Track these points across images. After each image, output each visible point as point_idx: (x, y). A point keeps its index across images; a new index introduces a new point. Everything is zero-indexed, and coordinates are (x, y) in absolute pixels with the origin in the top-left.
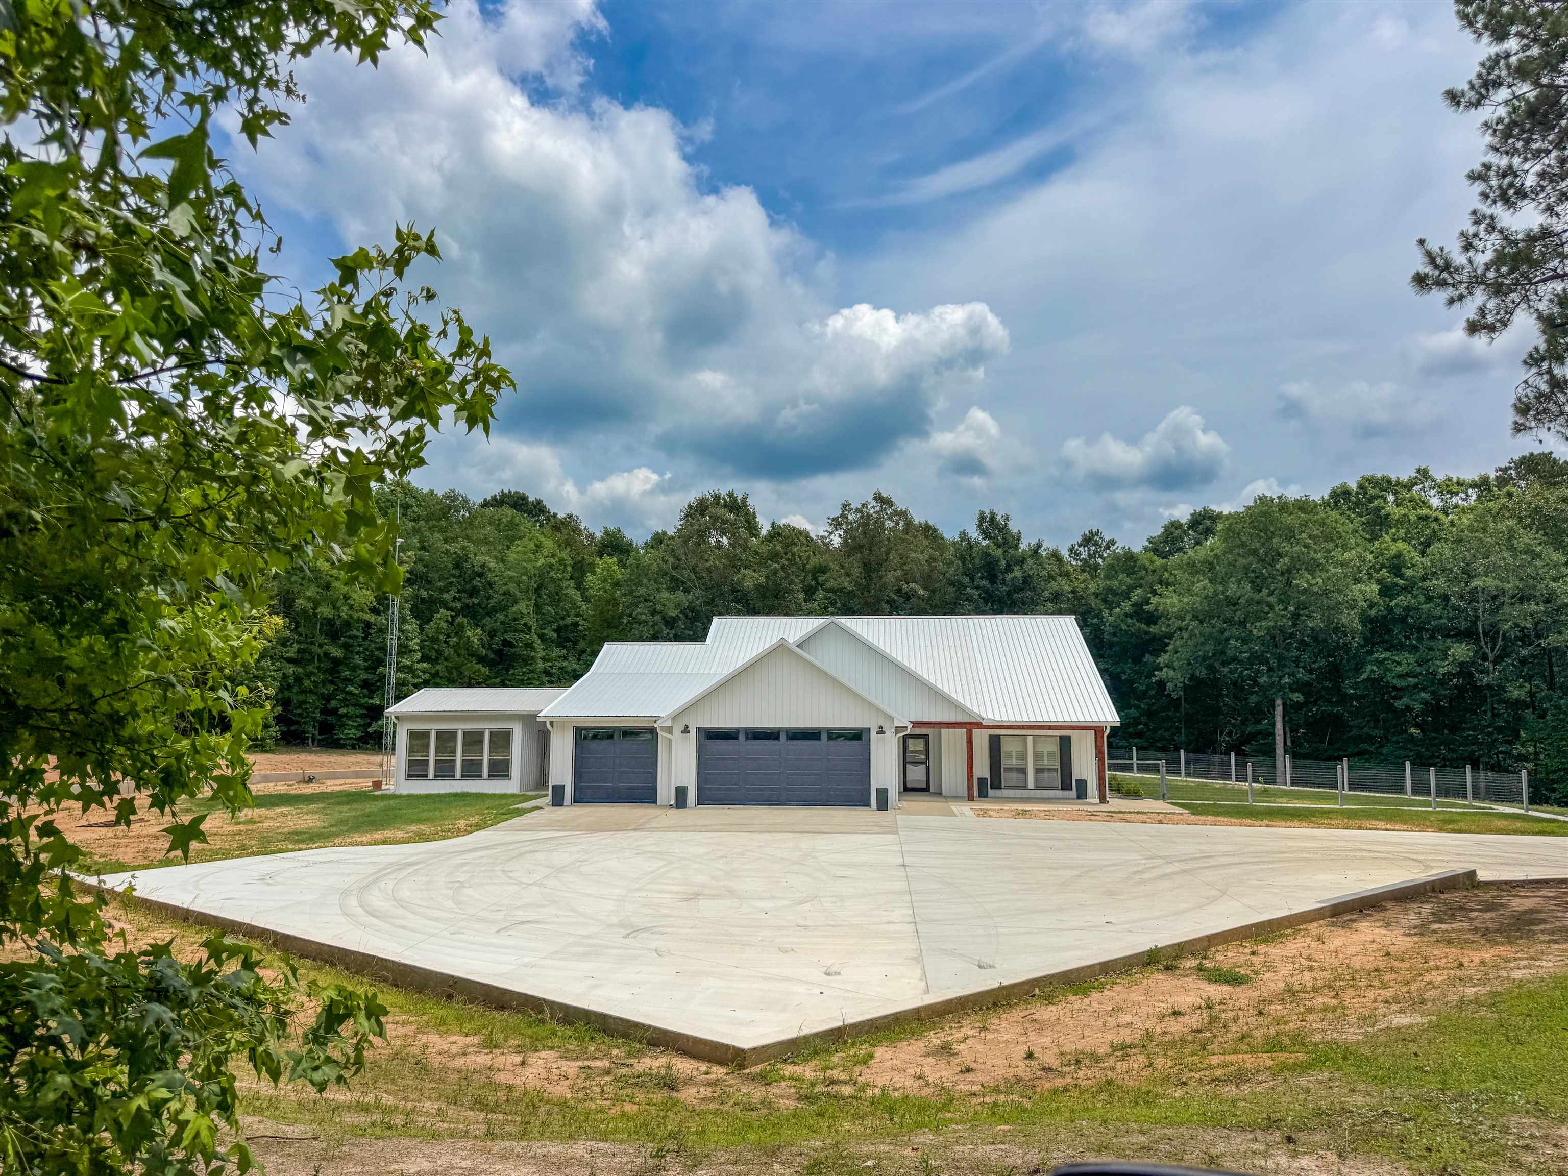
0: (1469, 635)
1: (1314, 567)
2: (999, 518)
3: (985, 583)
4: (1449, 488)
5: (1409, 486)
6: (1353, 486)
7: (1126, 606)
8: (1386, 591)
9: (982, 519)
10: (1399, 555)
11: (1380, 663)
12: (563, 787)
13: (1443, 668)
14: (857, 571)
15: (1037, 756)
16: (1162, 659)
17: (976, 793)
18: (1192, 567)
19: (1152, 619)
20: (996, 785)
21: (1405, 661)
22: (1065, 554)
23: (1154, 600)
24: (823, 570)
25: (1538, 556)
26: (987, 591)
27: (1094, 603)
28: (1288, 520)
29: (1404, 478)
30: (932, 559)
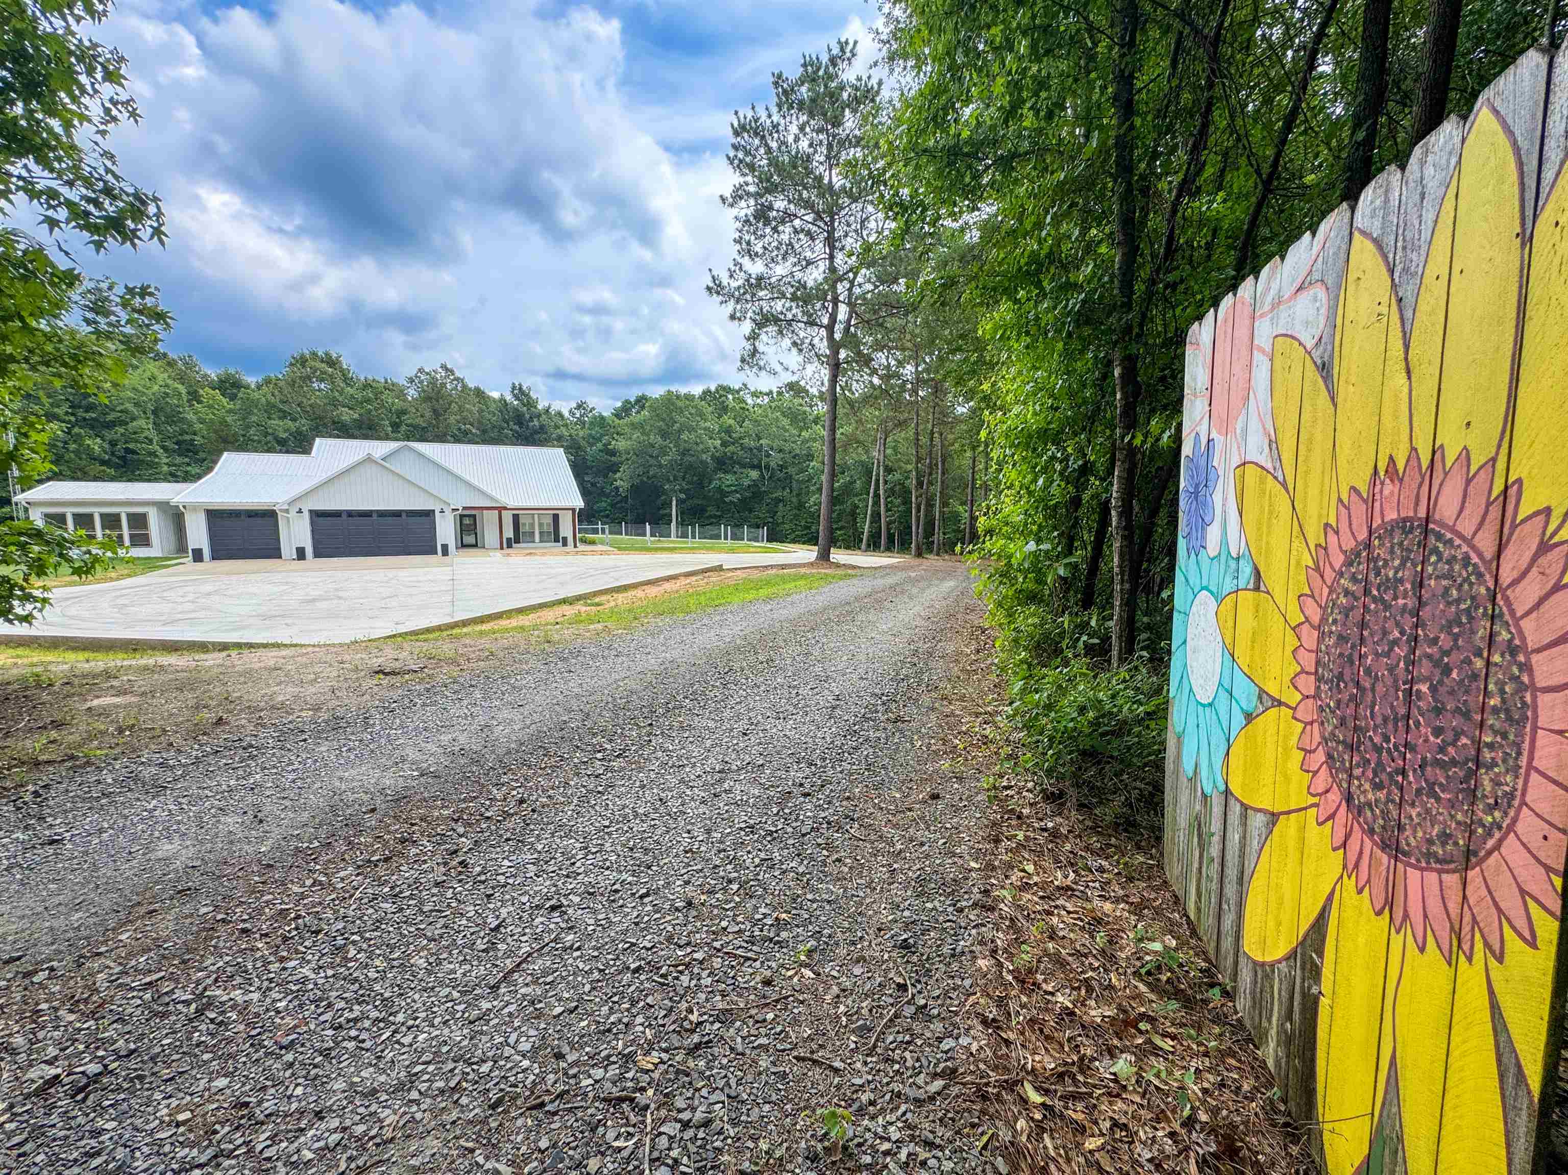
0: (758, 467)
1: (691, 430)
2: (524, 388)
3: (517, 427)
4: (755, 394)
5: (738, 392)
6: (713, 389)
7: (600, 445)
8: (724, 444)
9: (514, 388)
10: (730, 426)
11: (720, 479)
12: (201, 550)
13: (746, 483)
14: (428, 414)
15: (541, 525)
16: (618, 475)
17: (505, 545)
18: (633, 426)
19: (613, 453)
20: (517, 541)
21: (730, 479)
22: (566, 414)
23: (613, 443)
24: (404, 412)
25: (787, 431)
26: (517, 432)
27: (583, 443)
28: (680, 404)
29: (737, 388)
30: (481, 411)
